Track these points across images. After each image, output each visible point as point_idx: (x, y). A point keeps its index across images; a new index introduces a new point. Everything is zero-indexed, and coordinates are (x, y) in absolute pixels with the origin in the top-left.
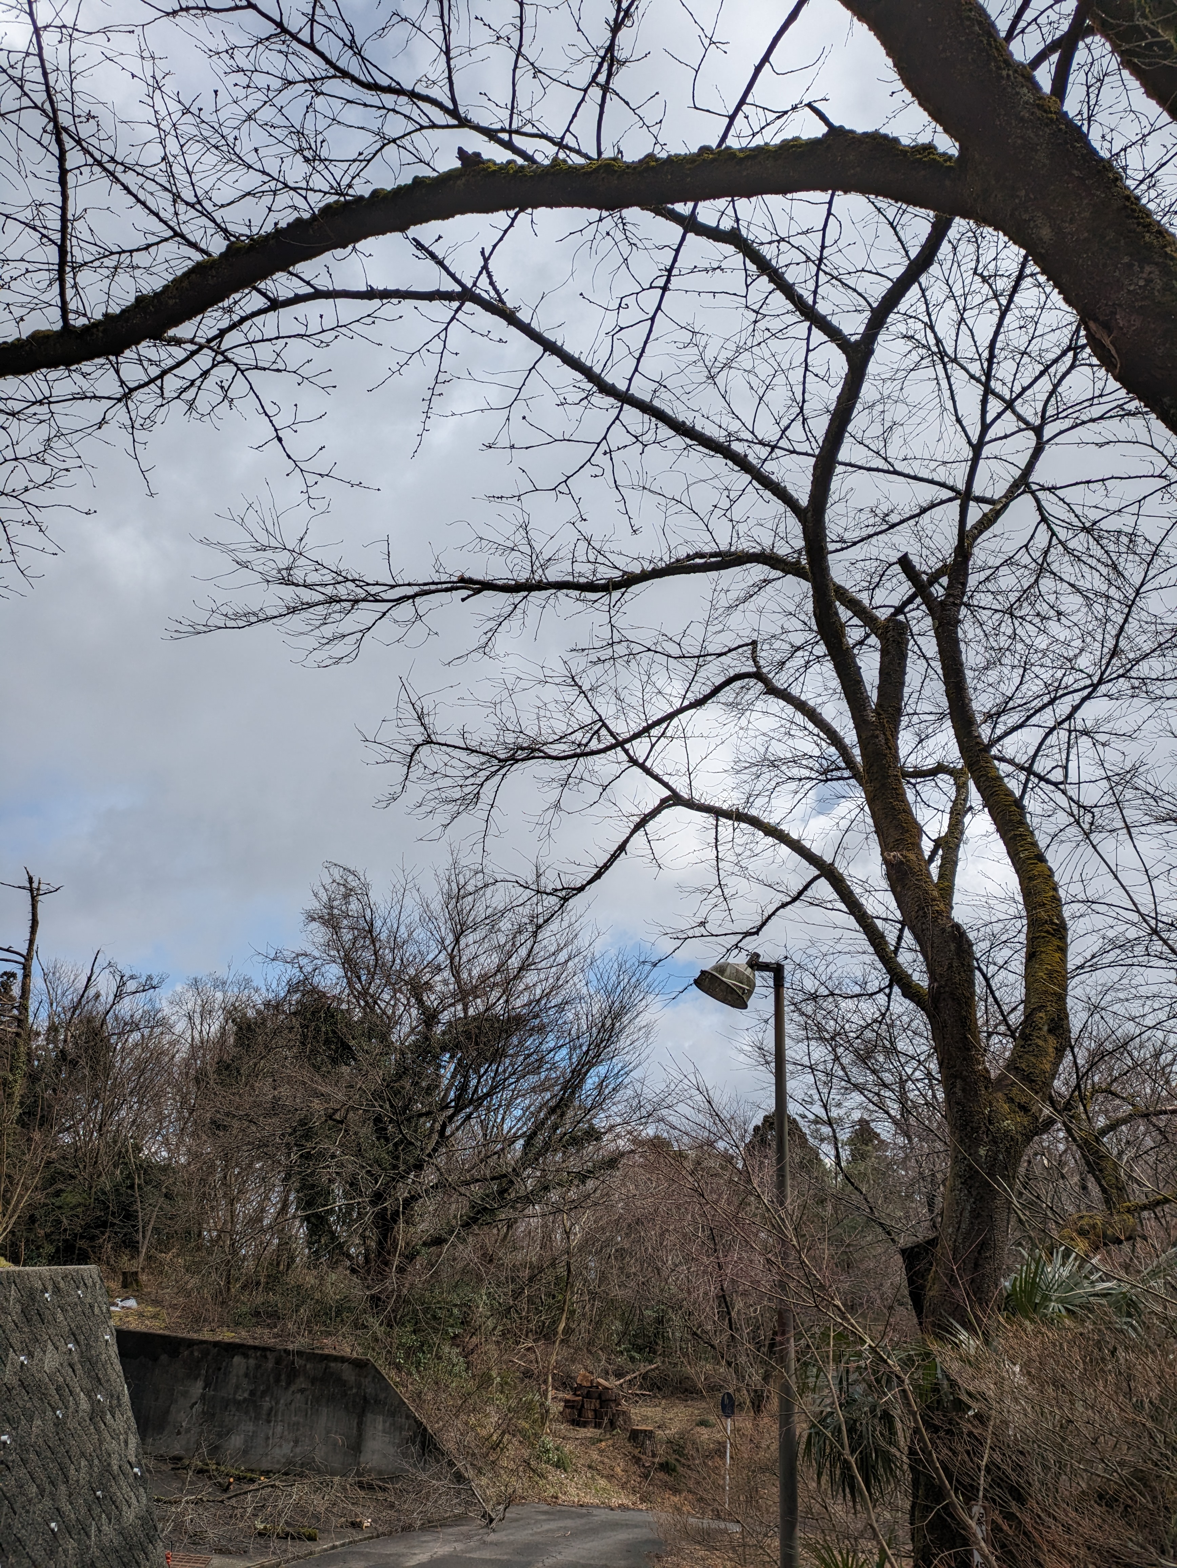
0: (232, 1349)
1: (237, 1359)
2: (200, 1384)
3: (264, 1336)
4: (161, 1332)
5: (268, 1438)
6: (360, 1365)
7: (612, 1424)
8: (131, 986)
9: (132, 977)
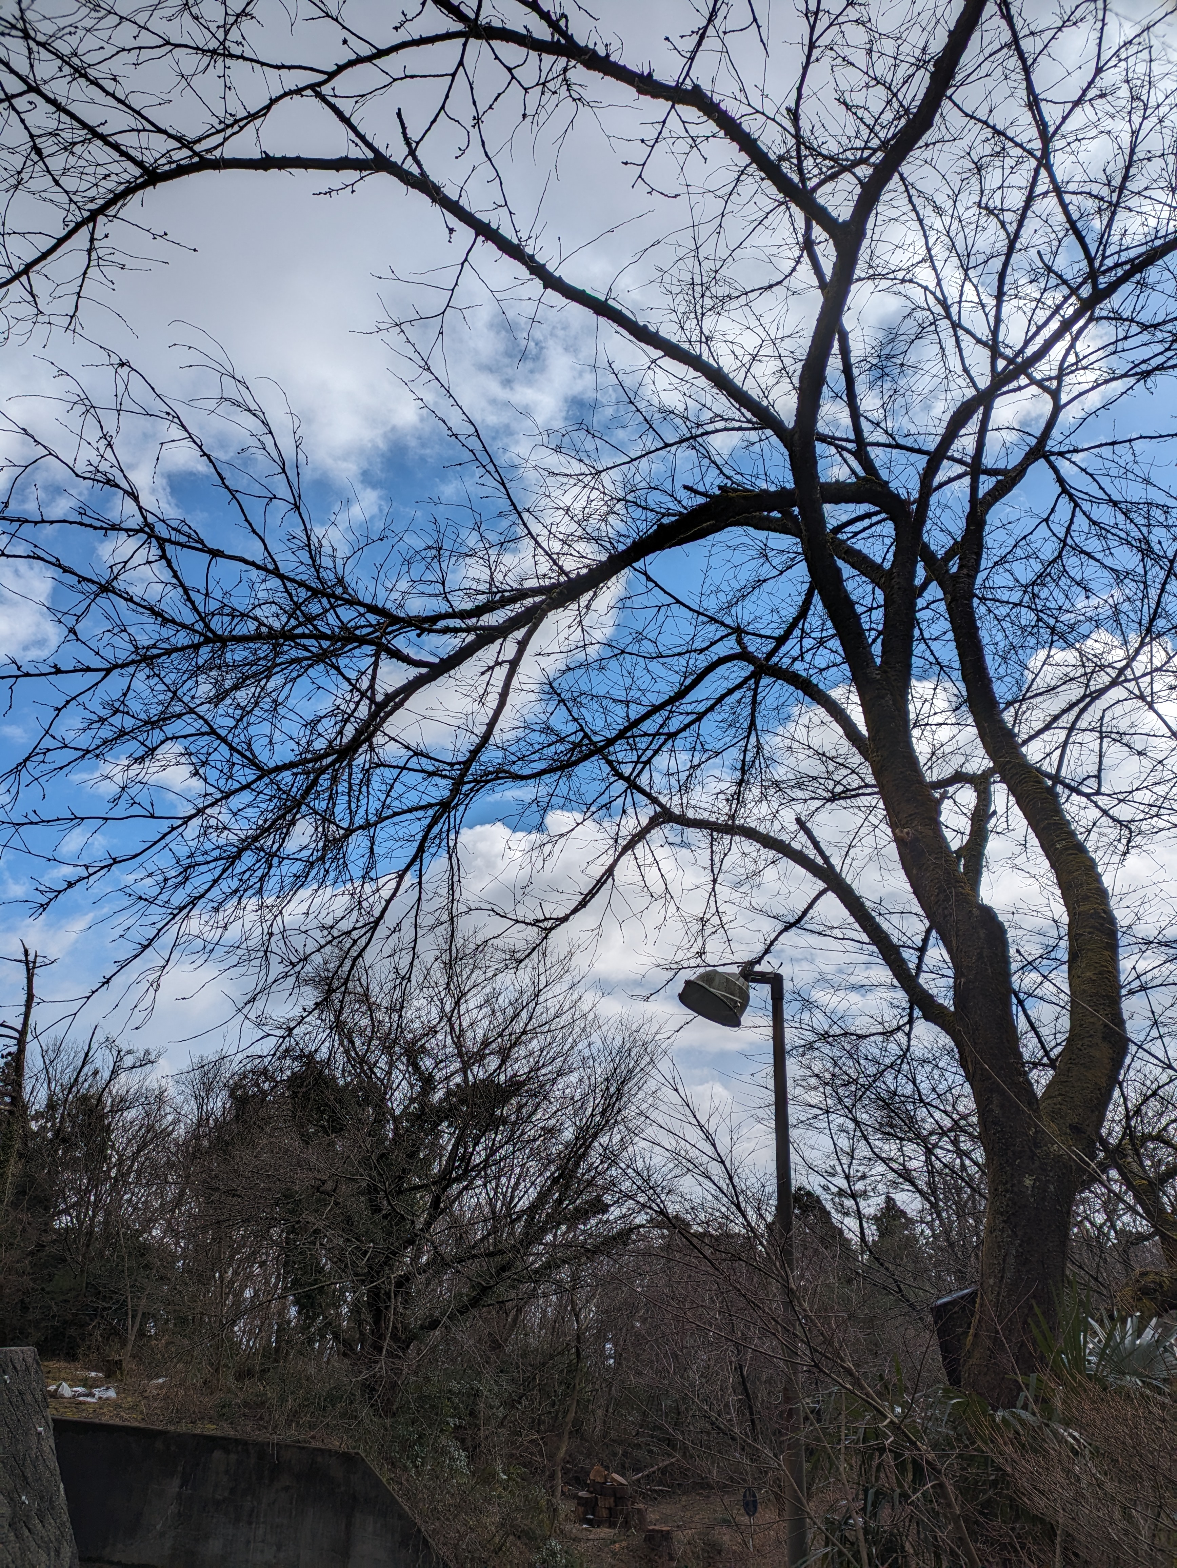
0: (213, 1442)
1: (217, 1454)
2: (176, 1482)
3: (247, 1430)
4: (136, 1424)
5: (248, 1542)
6: (349, 1460)
7: (626, 1524)
8: (128, 1061)
9: (129, 1052)
